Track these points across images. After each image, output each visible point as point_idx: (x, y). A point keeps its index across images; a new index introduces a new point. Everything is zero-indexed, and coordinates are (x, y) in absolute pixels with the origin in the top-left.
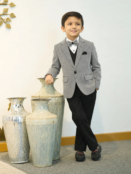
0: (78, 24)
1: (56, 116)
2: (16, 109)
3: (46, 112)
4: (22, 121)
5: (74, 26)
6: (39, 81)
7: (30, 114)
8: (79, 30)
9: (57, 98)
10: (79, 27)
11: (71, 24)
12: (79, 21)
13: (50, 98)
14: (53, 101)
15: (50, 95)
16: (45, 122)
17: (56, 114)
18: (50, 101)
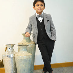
0: (42, 6)
1: (31, 54)
2: (10, 50)
3: (26, 52)
4: (13, 57)
5: (40, 6)
6: (22, 35)
7: (17, 53)
8: (43, 9)
9: (32, 45)
10: (42, 7)
11: (38, 5)
12: (43, 4)
13: (28, 45)
14: (30, 46)
15: (28, 43)
16: (25, 57)
17: (31, 53)
18: (28, 46)
